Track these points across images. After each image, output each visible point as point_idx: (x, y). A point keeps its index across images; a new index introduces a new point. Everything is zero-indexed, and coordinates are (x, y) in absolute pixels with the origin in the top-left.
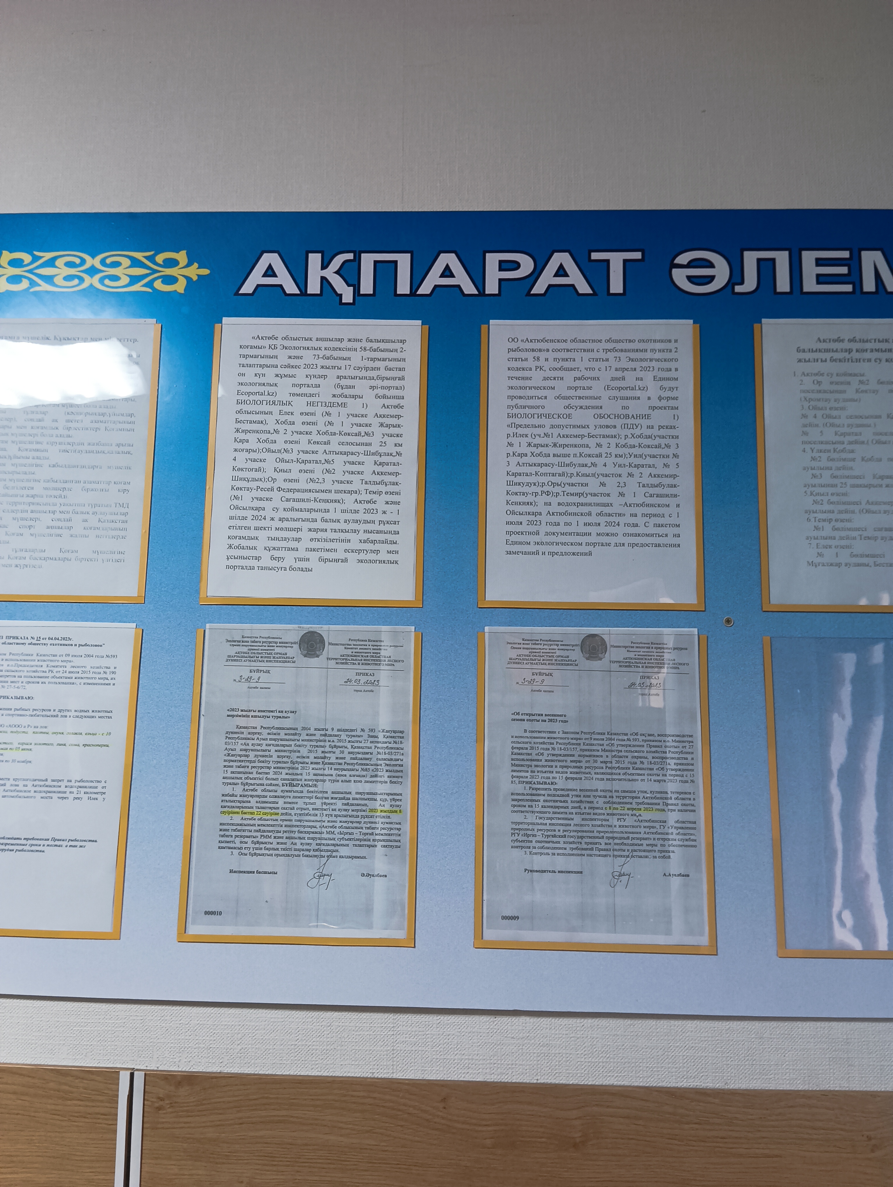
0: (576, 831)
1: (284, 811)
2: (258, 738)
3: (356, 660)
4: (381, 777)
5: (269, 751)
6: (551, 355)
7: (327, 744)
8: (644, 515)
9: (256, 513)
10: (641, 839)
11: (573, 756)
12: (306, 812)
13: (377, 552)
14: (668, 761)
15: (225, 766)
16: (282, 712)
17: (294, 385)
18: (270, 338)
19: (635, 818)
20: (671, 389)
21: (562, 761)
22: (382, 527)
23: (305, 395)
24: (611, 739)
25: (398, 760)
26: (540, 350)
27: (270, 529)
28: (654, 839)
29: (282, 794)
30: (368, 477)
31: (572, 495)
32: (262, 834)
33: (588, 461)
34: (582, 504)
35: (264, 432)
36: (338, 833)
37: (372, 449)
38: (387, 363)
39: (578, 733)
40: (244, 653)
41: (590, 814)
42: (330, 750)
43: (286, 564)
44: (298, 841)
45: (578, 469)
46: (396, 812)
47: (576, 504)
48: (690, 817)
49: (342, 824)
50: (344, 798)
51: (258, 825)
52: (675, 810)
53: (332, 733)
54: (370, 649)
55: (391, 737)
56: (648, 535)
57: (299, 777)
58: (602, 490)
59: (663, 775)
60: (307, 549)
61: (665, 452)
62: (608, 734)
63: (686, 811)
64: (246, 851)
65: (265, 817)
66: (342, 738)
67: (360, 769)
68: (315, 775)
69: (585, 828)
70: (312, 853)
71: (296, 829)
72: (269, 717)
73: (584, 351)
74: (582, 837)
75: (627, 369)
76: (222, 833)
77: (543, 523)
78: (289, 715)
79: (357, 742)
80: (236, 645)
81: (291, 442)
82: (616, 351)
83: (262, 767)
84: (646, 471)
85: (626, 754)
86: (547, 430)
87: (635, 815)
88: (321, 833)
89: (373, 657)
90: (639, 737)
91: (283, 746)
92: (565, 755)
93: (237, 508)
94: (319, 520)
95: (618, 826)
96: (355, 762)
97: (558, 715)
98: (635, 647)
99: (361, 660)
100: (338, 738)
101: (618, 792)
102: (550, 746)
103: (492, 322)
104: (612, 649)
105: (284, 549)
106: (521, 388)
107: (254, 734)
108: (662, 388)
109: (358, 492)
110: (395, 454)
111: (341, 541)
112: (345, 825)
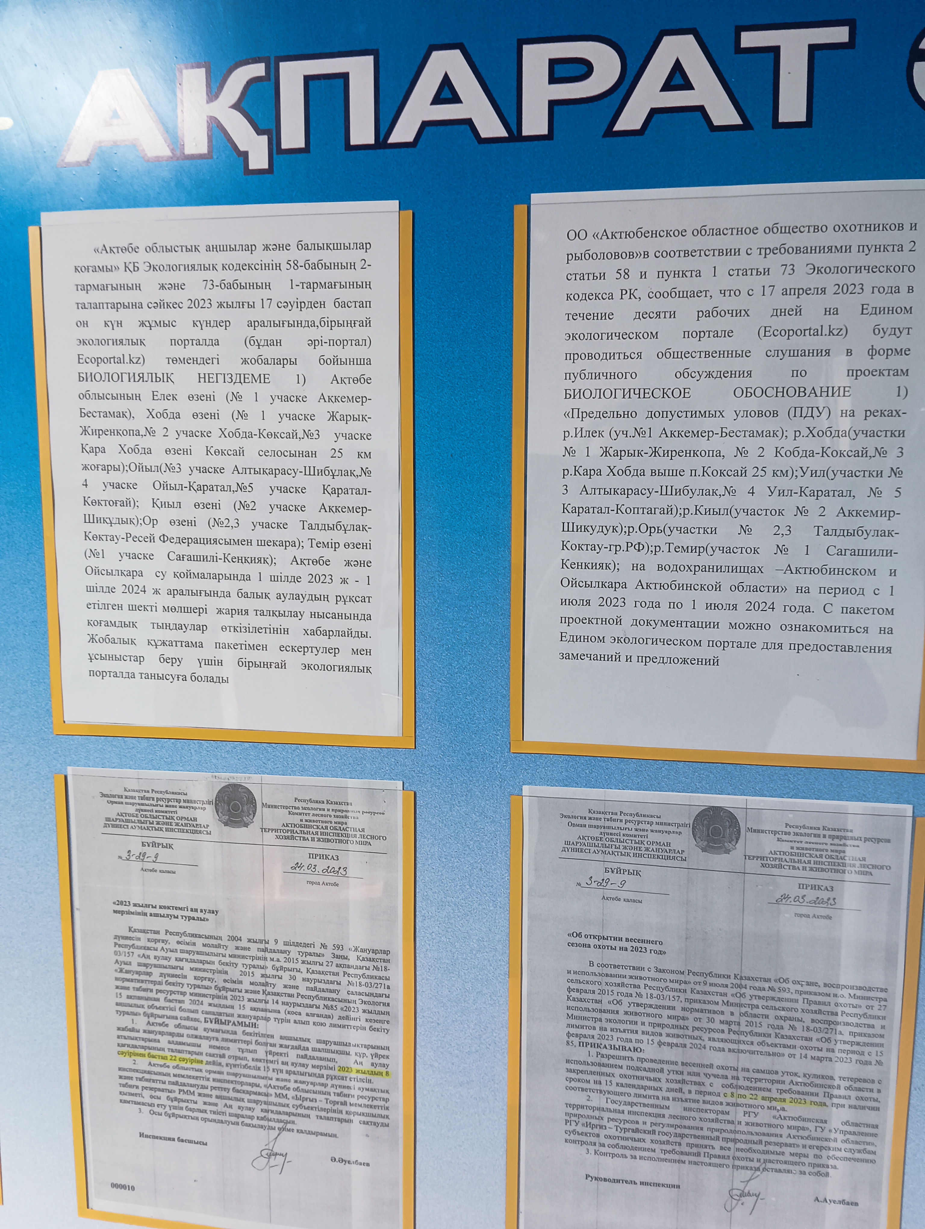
0: (672, 1126)
1: (211, 1059)
2: (163, 948)
3: (308, 833)
4: (355, 1019)
5: (182, 969)
6: (652, 265)
7: (269, 964)
8: (823, 590)
9: (128, 581)
10: (780, 1145)
11: (674, 1008)
12: (244, 1063)
13: (335, 651)
14: (839, 1028)
15: (117, 987)
16: (196, 910)
17: (174, 342)
18: (125, 250)
19: (774, 1113)
20: (896, 332)
21: (655, 1016)
22: (340, 608)
23: (195, 361)
24: (740, 986)
25: (381, 996)
26: (631, 255)
27: (154, 608)
28: (804, 1147)
29: (205, 1034)
30: (314, 516)
31: (686, 550)
32: (181, 1088)
33: (718, 484)
34: (704, 569)
35: (129, 432)
36: (293, 1098)
37: (319, 463)
38: (337, 292)
39: (683, 973)
40: (129, 815)
41: (698, 1101)
42: (274, 973)
43: (185, 669)
44: (235, 1104)
45: (698, 500)
46: (381, 1074)
47: (692, 568)
48: (870, 1117)
49: (299, 1085)
50: (299, 1048)
51: (175, 1076)
52: (844, 1106)
53: (276, 948)
54: (330, 816)
55: (370, 960)
56: (828, 629)
57: (229, 1011)
58: (745, 541)
59: (828, 1050)
60: (218, 645)
61: (876, 464)
62: (735, 976)
63: (863, 1108)
64: (160, 1110)
65: (182, 1064)
66: (292, 956)
67: (322, 1006)
68: (252, 1009)
69: (686, 1123)
70: (255, 1122)
71: (231, 1086)
72: (177, 917)
73: (721, 252)
74: (682, 1136)
75: (806, 291)
76: (124, 1081)
77: (630, 603)
78: (207, 916)
79: (315, 963)
80: (116, 803)
81: (177, 452)
82: (787, 250)
83: (172, 992)
84: (833, 504)
85: (766, 1012)
86: (641, 422)
87: (775, 1108)
88: (267, 1095)
89: (335, 829)
90: (790, 985)
91: (201, 962)
92: (658, 1007)
93: (97, 571)
94: (234, 594)
95: (743, 1123)
96: (314, 994)
97: (648, 942)
98: (792, 834)
99: (317, 833)
100: (285, 955)
101: (748, 1070)
102: (633, 991)
103: (535, 198)
104: (749, 834)
105: (179, 644)
106: (592, 336)
107: (156, 941)
108: (877, 331)
109: (297, 544)
110: (358, 472)
111: (272, 631)
112: (302, 1086)
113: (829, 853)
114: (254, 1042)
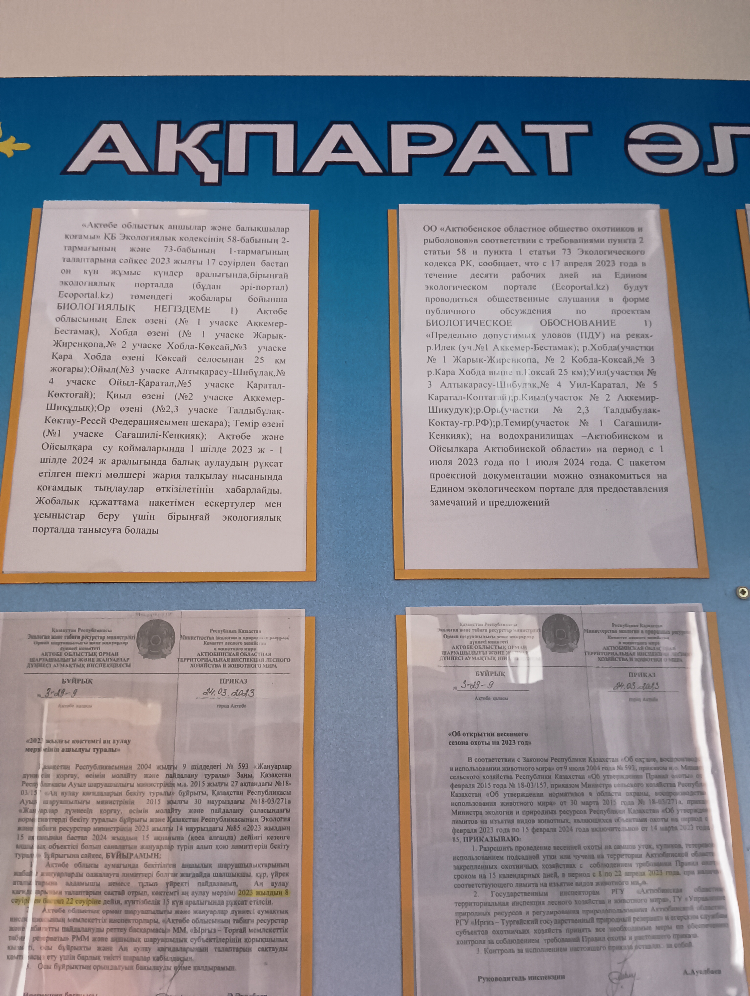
0: (552, 913)
1: (109, 898)
2: (71, 784)
3: (220, 660)
4: (256, 838)
5: (88, 803)
6: (481, 247)
7: (176, 790)
8: (615, 450)
9: (79, 454)
10: (647, 919)
11: (542, 795)
12: (143, 898)
13: (252, 505)
14: (679, 798)
15: (19, 829)
16: (109, 742)
17: (137, 285)
18: (106, 226)
19: (637, 887)
20: (639, 288)
21: (526, 804)
22: (258, 471)
23: (153, 297)
24: (594, 768)
25: (282, 811)
26: (466, 241)
27: (98, 475)
28: (667, 918)
29: (106, 871)
30: (239, 403)
31: (518, 424)
32: (76, 934)
33: (536, 379)
34: (532, 437)
35: (94, 345)
36: (192, 931)
37: (246, 367)
38: (264, 257)
39: (546, 760)
40: (54, 654)
41: (571, 884)
42: (181, 798)
43: (120, 524)
44: (131, 946)
45: (524, 391)
46: (280, 893)
47: (524, 436)
49: (198, 916)
50: (200, 875)
51: (70, 921)
52: (693, 873)
53: (184, 772)
55: (273, 776)
56: (623, 477)
57: (133, 843)
58: (558, 417)
59: (673, 820)
60: (152, 503)
61: (638, 367)
62: (590, 759)
63: (709, 872)
64: (50, 963)
65: (79, 907)
66: (198, 780)
67: (225, 828)
68: (157, 839)
69: (564, 908)
70: (151, 963)
71: (127, 926)
72: (89, 751)
73: (523, 241)
74: (561, 922)
75: (580, 264)
76: (13, 934)
77: (481, 463)
78: (120, 746)
79: (220, 784)
80: (42, 643)
81: (131, 358)
82: (565, 241)
83: (77, 829)
84: (615, 392)
85: (618, 790)
86: (480, 341)
87: (637, 883)
88: (164, 931)
89: (245, 654)
90: (634, 763)
91: (108, 794)
92: (529, 795)
93: (52, 447)
94: (169, 462)
96: (218, 815)
97: (516, 735)
98: (618, 631)
99: (228, 660)
100: (193, 779)
101: (610, 847)
102: (506, 782)
103: (402, 206)
104: (587, 635)
105: (117, 503)
106: (443, 288)
107: (65, 776)
108: (626, 288)
109: (224, 424)
110: (275, 373)
111: (199, 491)
112: (202, 917)
113: (648, 645)
114: (155, 875)
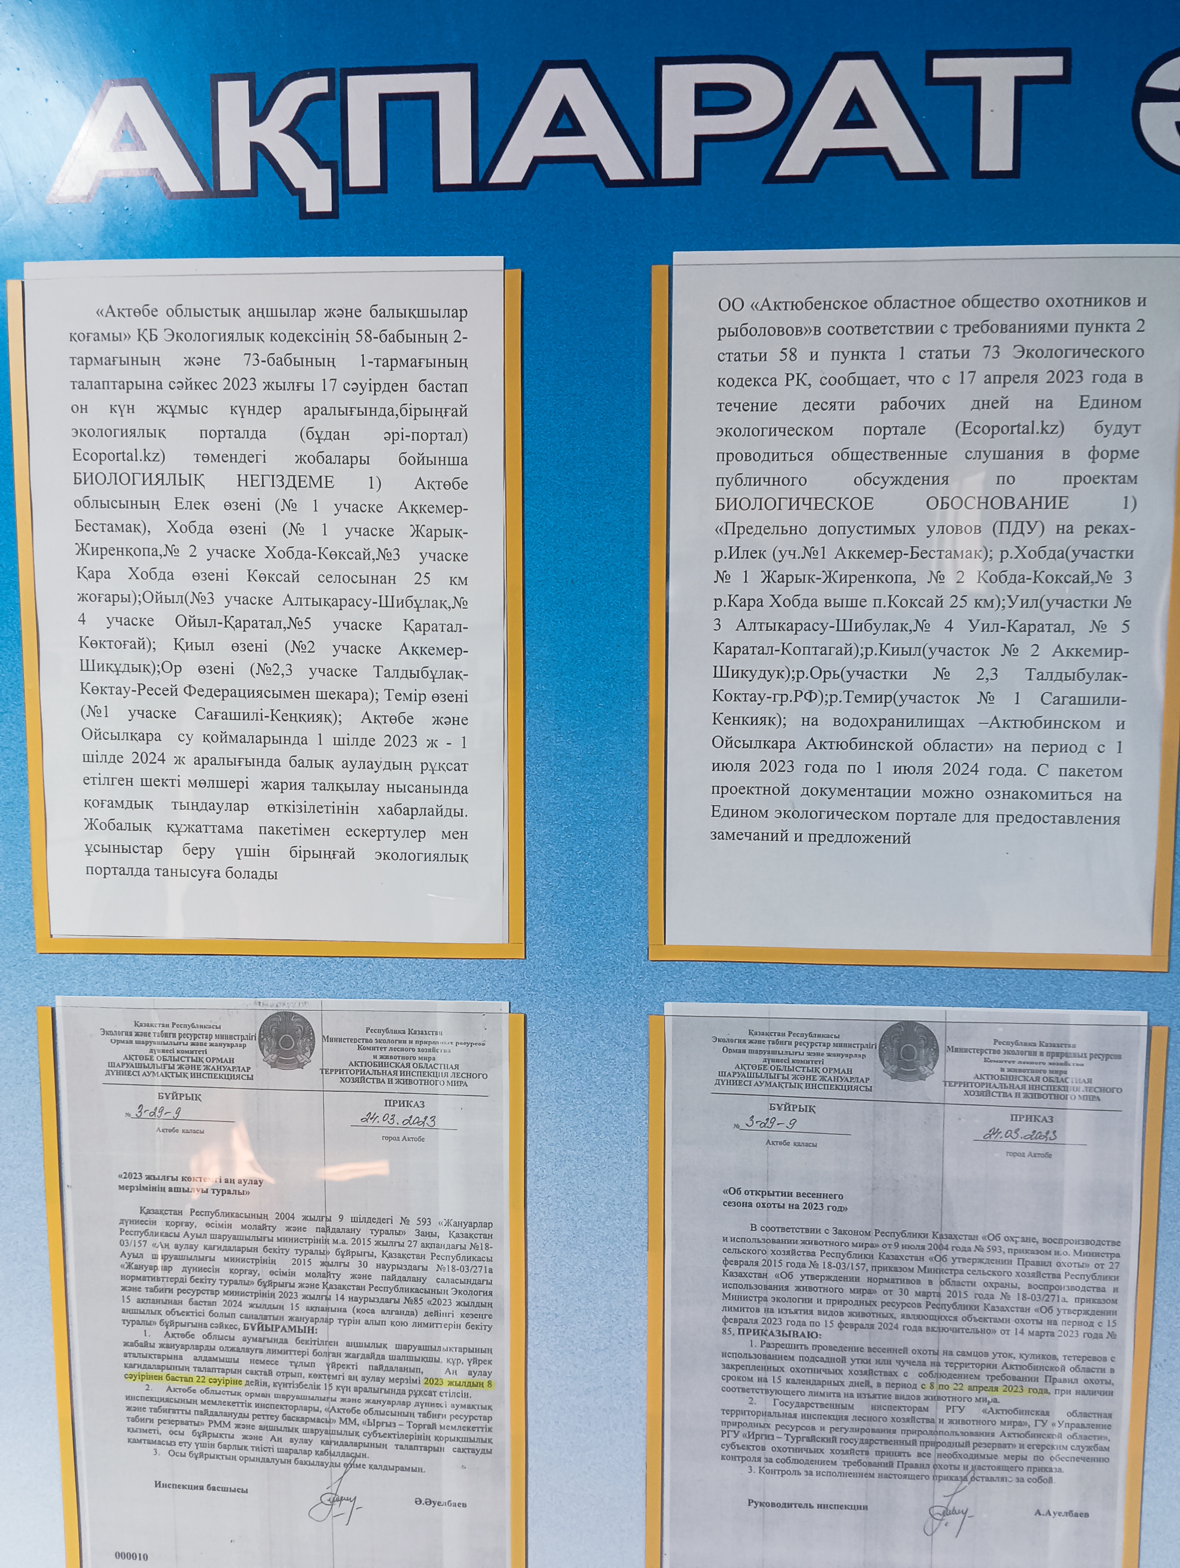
0: (857, 1430)
1: (253, 1378)
2: (186, 1234)
3: (384, 1073)
4: (446, 1315)
5: (213, 1260)
6: (825, 344)
7: (332, 1248)
8: (1038, 748)
9: (141, 746)
10: (993, 1446)
11: (857, 1279)
12: (297, 1380)
13: (420, 834)
14: (1063, 1294)
15: (124, 1289)
16: (233, 1181)
17: (205, 434)
18: (138, 312)
19: (984, 1405)
20: (1122, 430)
21: (834, 1290)
22: (427, 779)
23: (233, 458)
24: (940, 1247)
25: (481, 1282)
26: (798, 331)
27: (176, 783)
28: (1022, 1446)
29: (245, 1345)
30: (391, 660)
31: (869, 699)
32: (212, 1418)
33: (909, 615)
34: (891, 723)
35: (143, 552)
36: (364, 1423)
37: (399, 591)
38: (423, 372)
39: (869, 1234)
40: (141, 1057)
41: (889, 1397)
42: (339, 1259)
43: (217, 862)
44: (286, 1436)
45: (884, 637)
46: (482, 1385)
47: (877, 722)
48: (1100, 1404)
49: (372, 1405)
50: (371, 1356)
51: (203, 1403)
52: (1069, 1392)
53: (340, 1226)
54: (413, 1050)
55: (466, 1236)
56: (1044, 796)
57: (277, 1313)
58: (942, 687)
59: (1049, 1322)
60: (263, 830)
61: (1099, 591)
62: (934, 1235)
63: (1093, 1393)
64: (183, 1449)
65: (214, 1387)
66: (361, 1236)
67: (402, 1300)
68: (309, 1309)
69: (875, 1425)
70: (313, 1458)
71: (280, 1412)
72: (207, 1192)
73: (910, 329)
74: (870, 1442)
75: (1014, 379)
76: (133, 1414)
77: (799, 767)
78: (248, 1188)
79: (393, 1244)
80: (123, 1042)
81: (208, 577)
82: (990, 329)
83: (200, 1292)
84: (1049, 641)
85: (972, 1278)
86: (812, 539)
87: (985, 1400)
88: (329, 1421)
89: (419, 1066)
90: (1002, 1243)
91: (240, 1249)
92: (839, 1279)
93: (97, 735)
94: (285, 763)
95: (946, 1421)
96: (392, 1284)
97: (825, 1196)
98: (1002, 1052)
99: (396, 1073)
100: (353, 1235)
101: (951, 1354)
102: (806, 1260)
103: (679, 257)
104: (950, 1055)
105: (210, 829)
106: (750, 432)
107: (177, 1224)
108: (1099, 429)
109: (370, 696)
110: (450, 603)
111: (336, 811)
112: (377, 1407)
113: (1048, 1075)
114: (311, 1353)
